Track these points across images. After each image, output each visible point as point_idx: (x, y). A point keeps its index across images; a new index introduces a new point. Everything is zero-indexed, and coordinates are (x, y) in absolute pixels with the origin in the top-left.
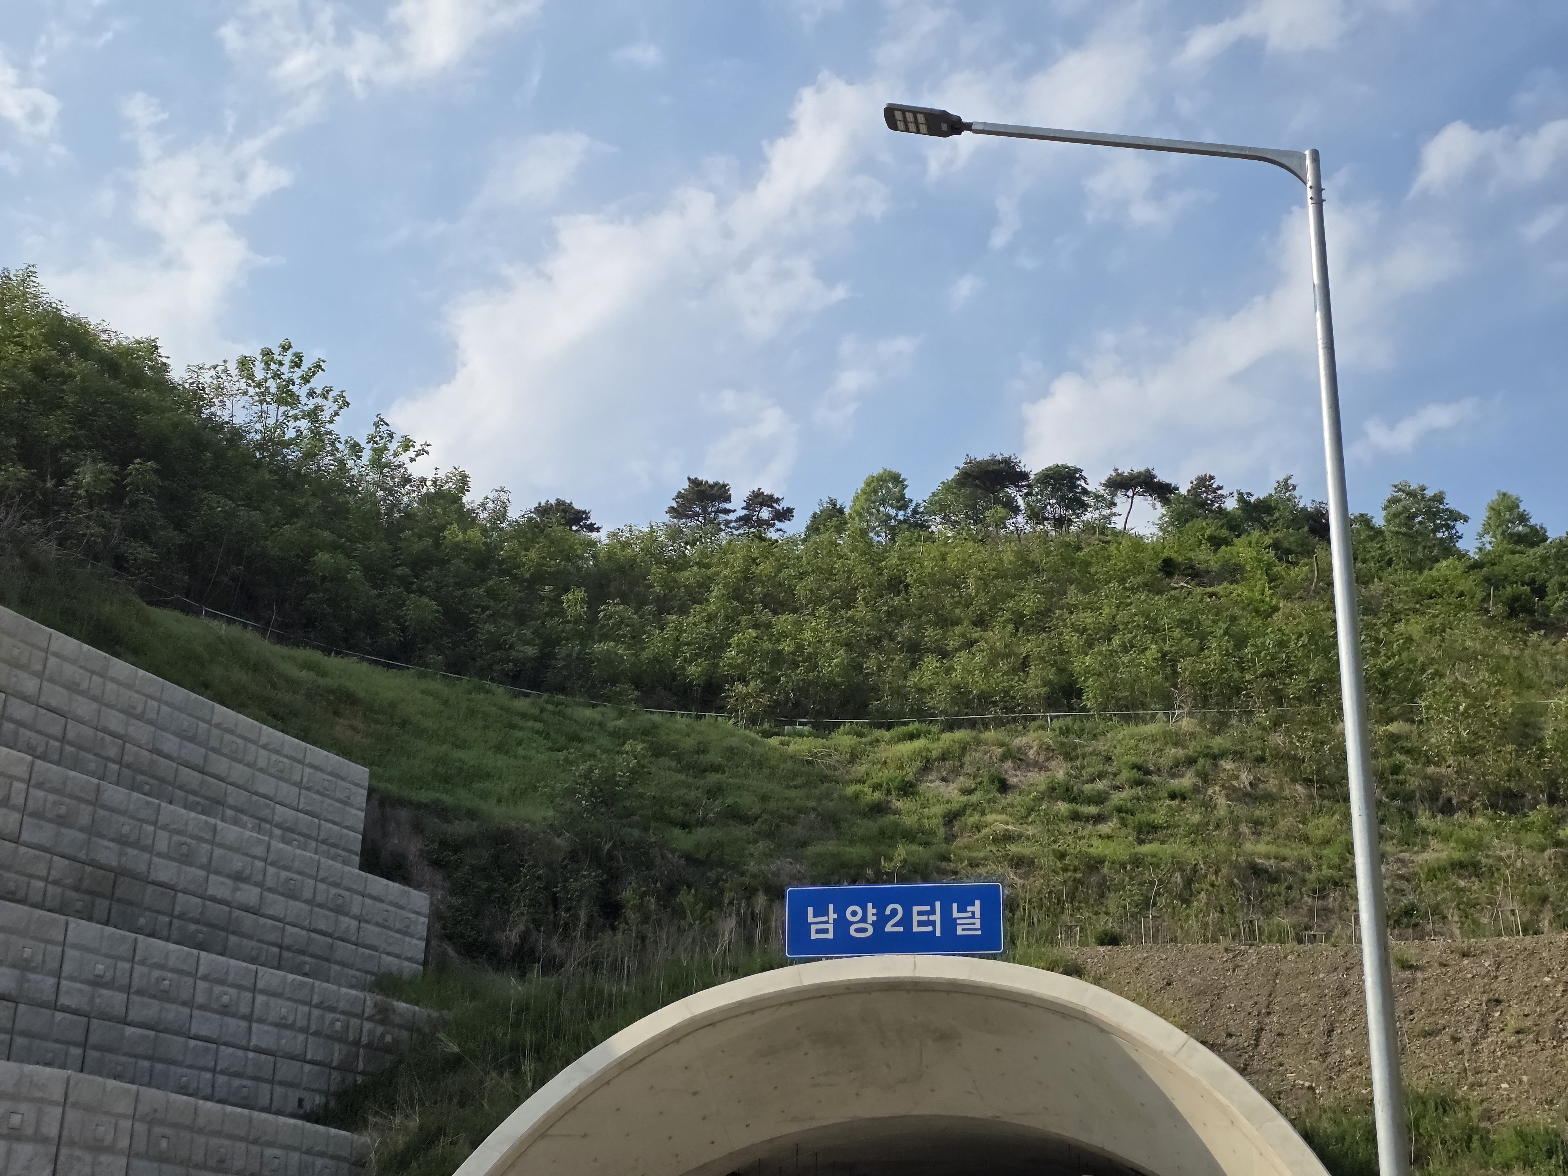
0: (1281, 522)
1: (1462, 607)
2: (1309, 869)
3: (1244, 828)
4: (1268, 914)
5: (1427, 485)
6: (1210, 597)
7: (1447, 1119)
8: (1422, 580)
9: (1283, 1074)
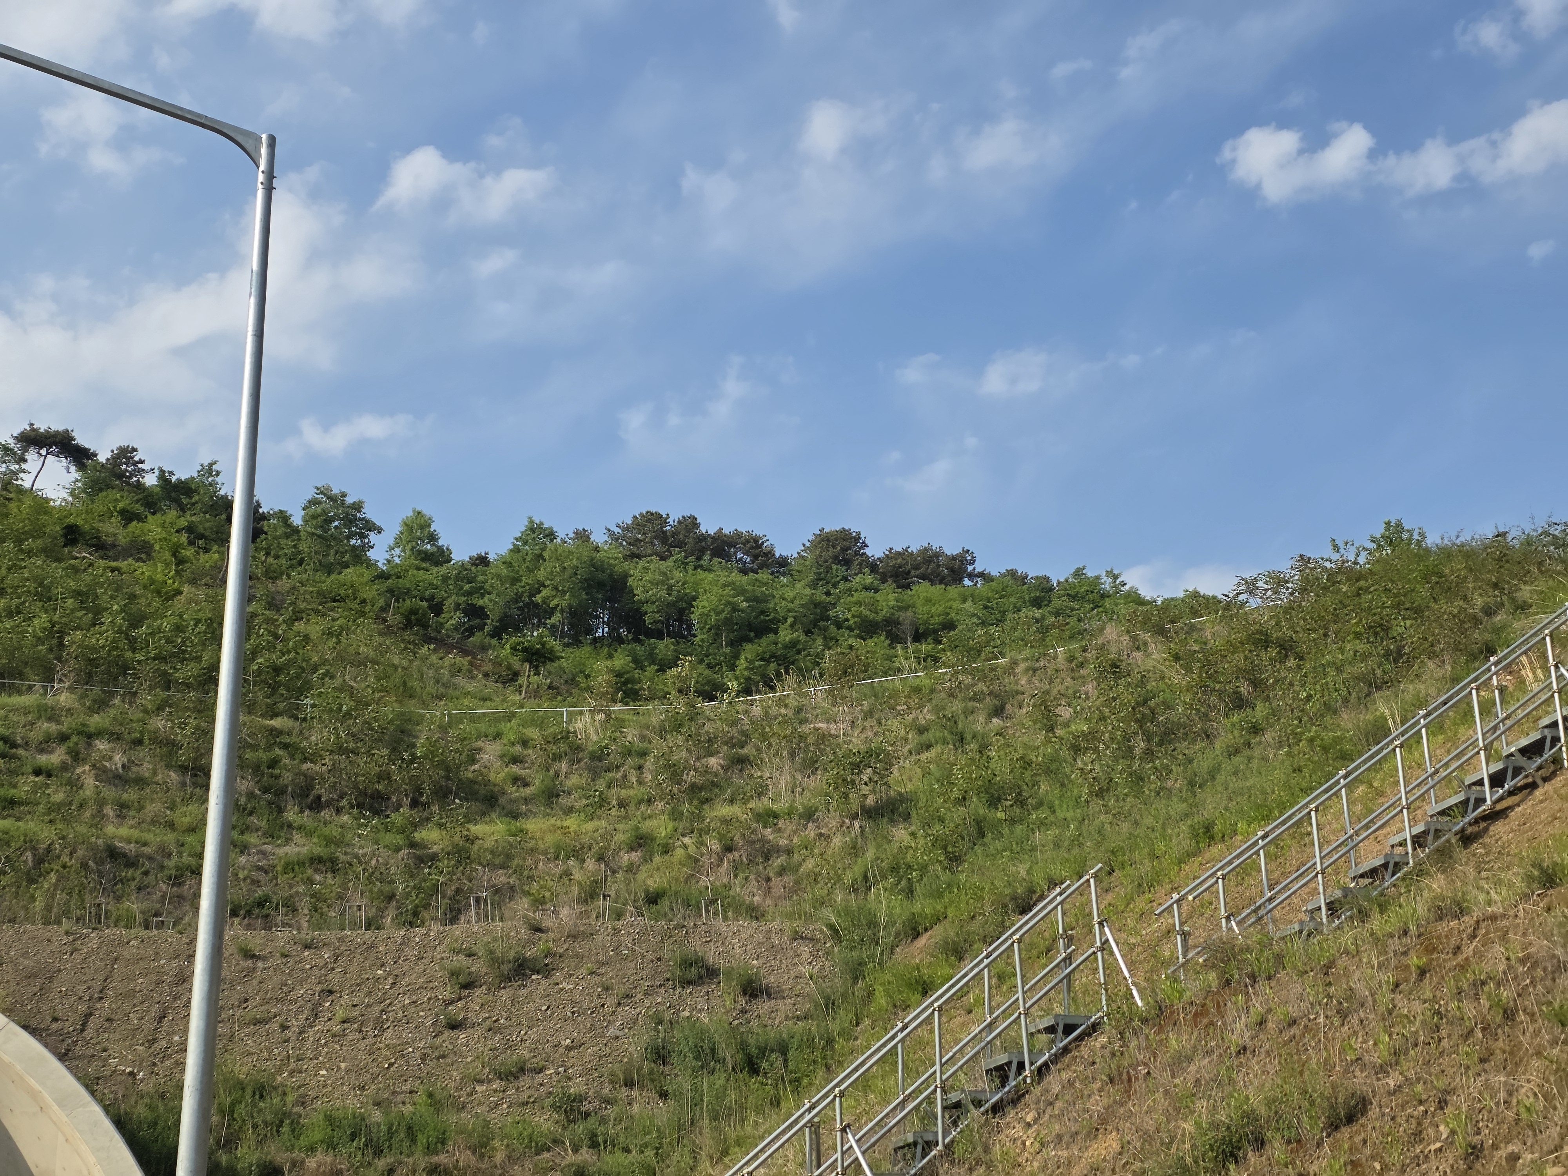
0: (199, 506)
1: (363, 614)
2: (170, 855)
3: (109, 811)
4: (118, 899)
5: (348, 492)
6: (112, 571)
7: (262, 1104)
8: (329, 582)
9: (106, 1060)
